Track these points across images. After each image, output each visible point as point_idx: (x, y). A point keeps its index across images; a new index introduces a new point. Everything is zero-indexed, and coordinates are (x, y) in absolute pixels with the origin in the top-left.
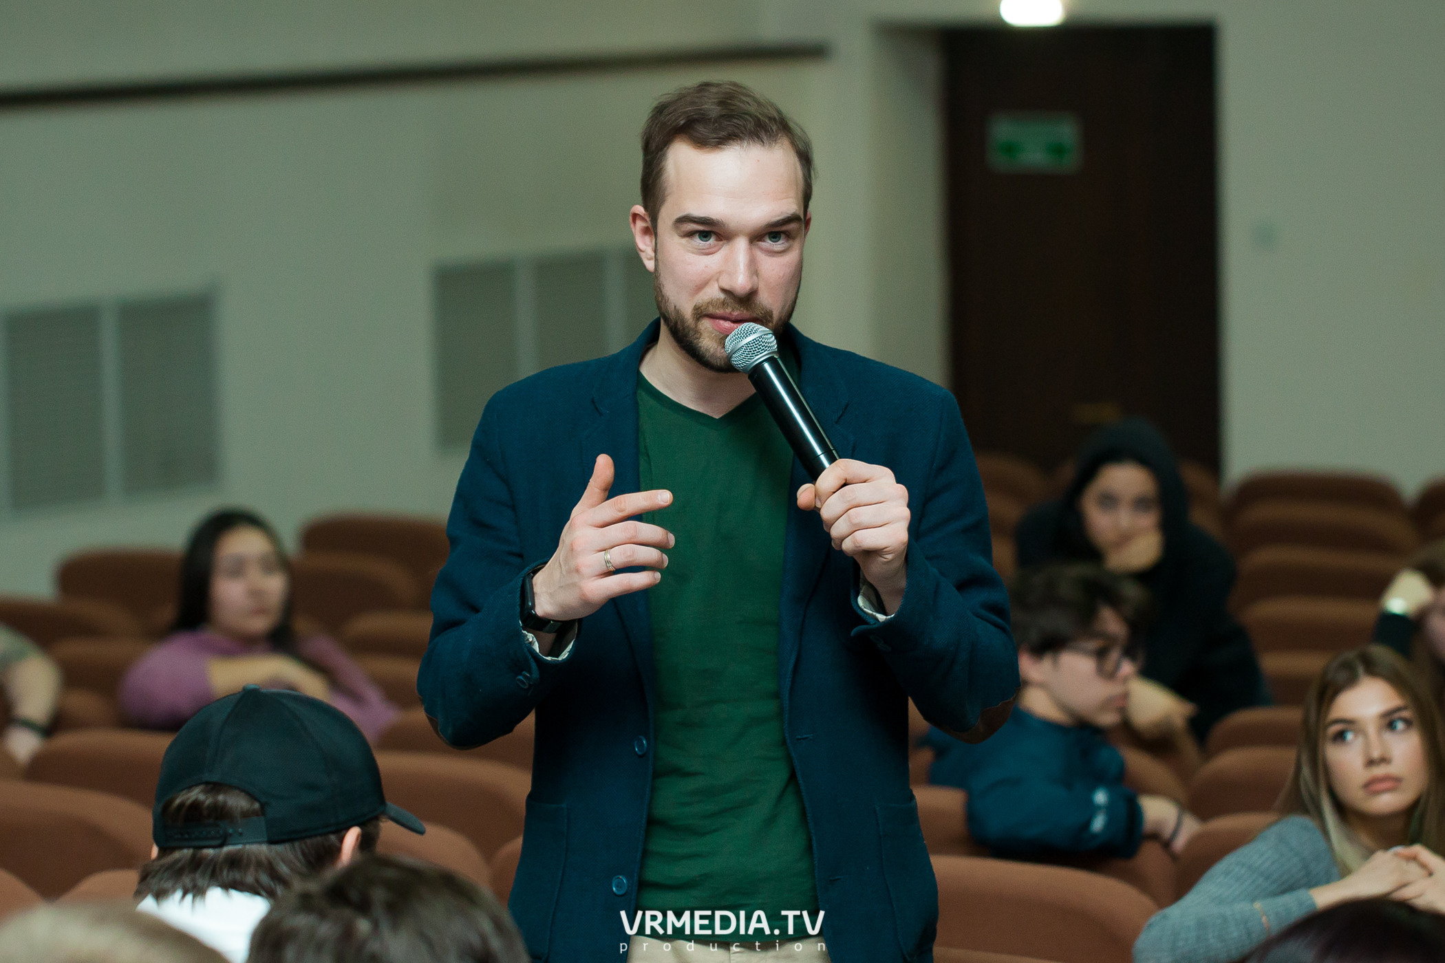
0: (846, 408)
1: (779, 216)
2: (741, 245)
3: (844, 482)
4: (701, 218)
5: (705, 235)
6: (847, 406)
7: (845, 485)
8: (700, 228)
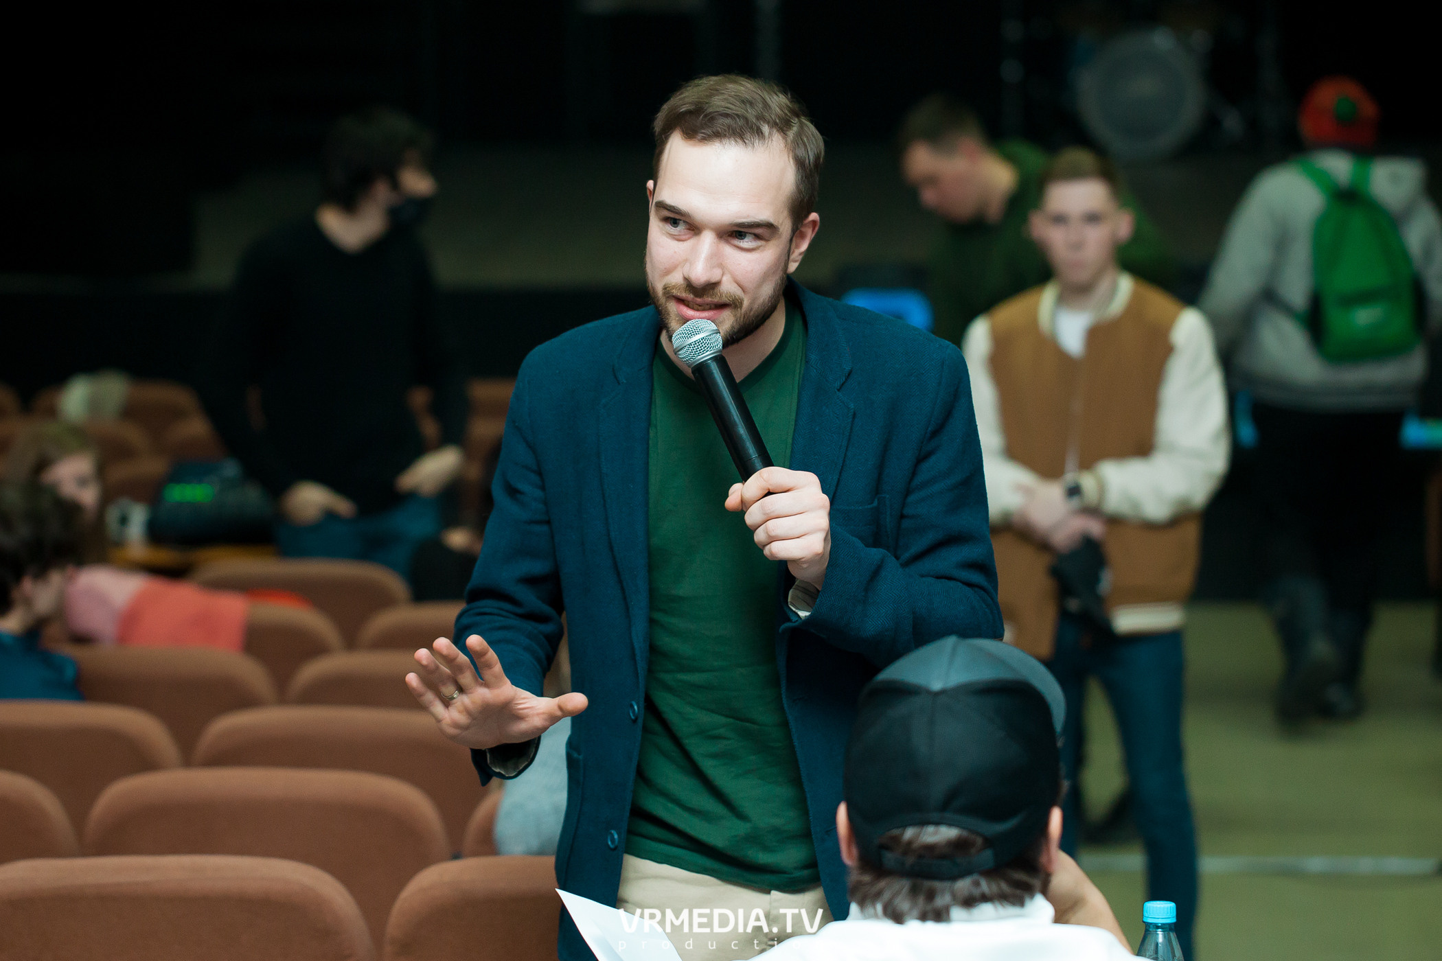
0: (849, 375)
1: (744, 218)
2: (708, 239)
3: (767, 492)
4: (671, 206)
5: (674, 222)
6: (850, 373)
7: (769, 493)
8: (672, 215)
